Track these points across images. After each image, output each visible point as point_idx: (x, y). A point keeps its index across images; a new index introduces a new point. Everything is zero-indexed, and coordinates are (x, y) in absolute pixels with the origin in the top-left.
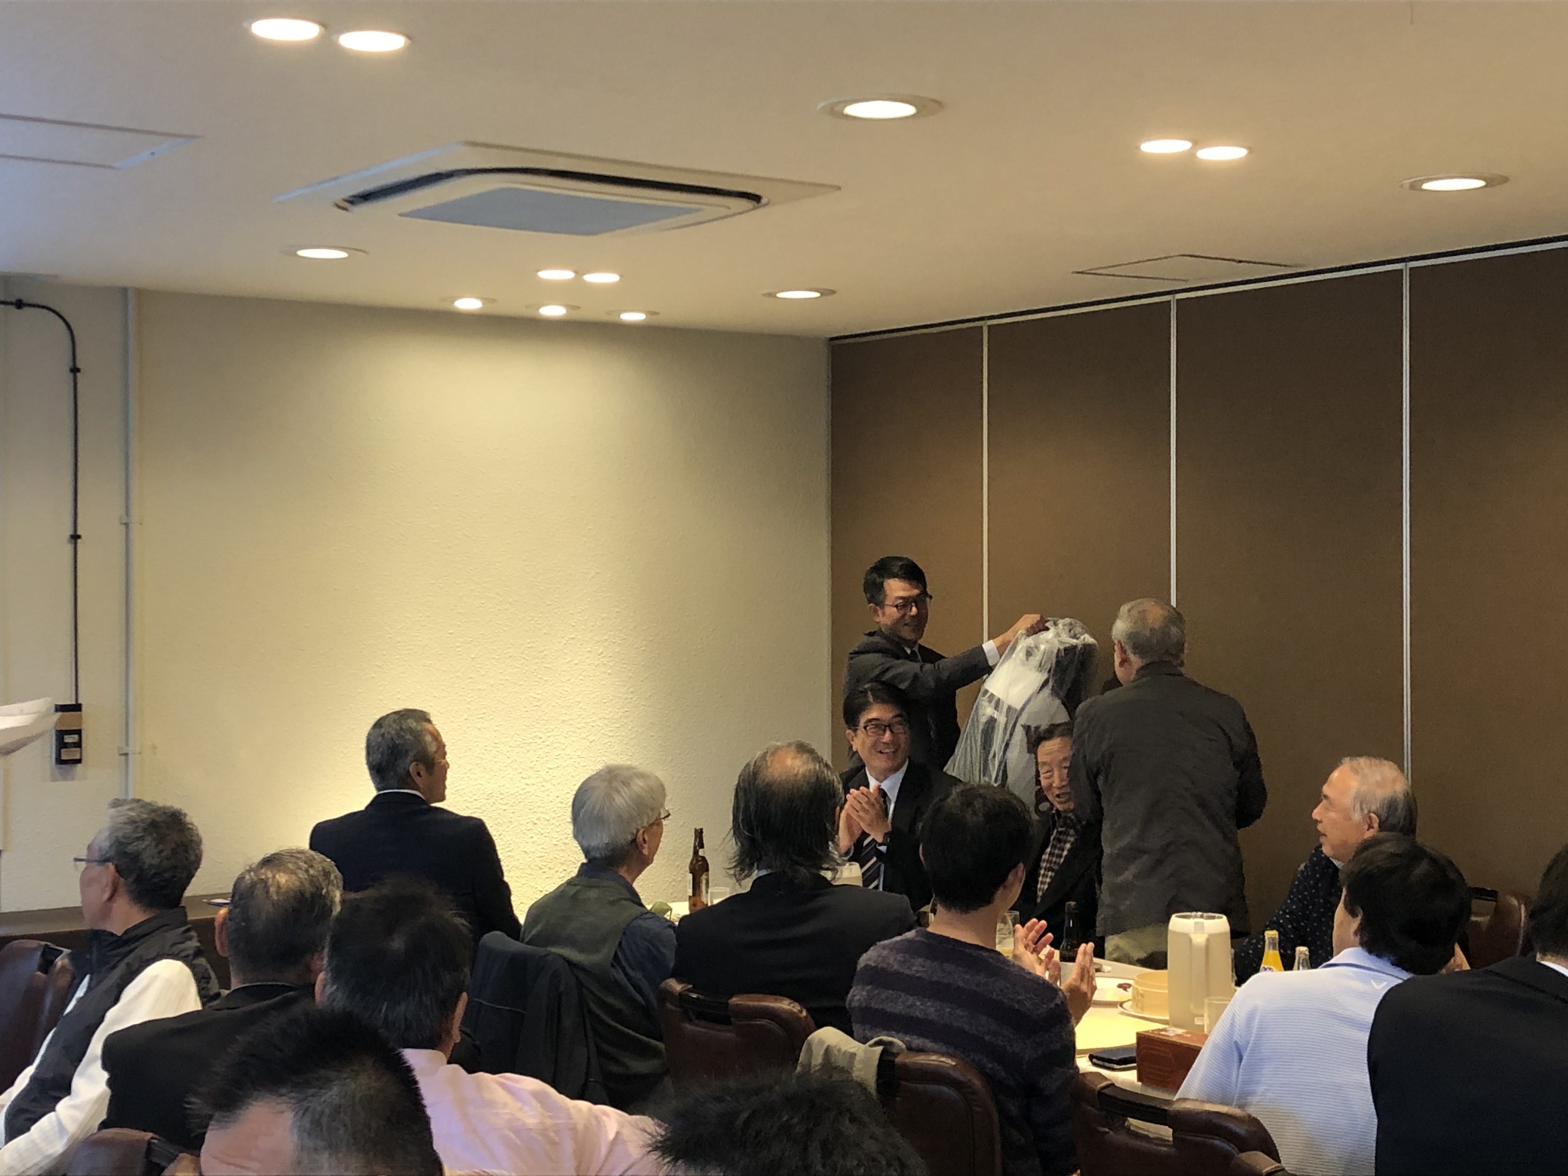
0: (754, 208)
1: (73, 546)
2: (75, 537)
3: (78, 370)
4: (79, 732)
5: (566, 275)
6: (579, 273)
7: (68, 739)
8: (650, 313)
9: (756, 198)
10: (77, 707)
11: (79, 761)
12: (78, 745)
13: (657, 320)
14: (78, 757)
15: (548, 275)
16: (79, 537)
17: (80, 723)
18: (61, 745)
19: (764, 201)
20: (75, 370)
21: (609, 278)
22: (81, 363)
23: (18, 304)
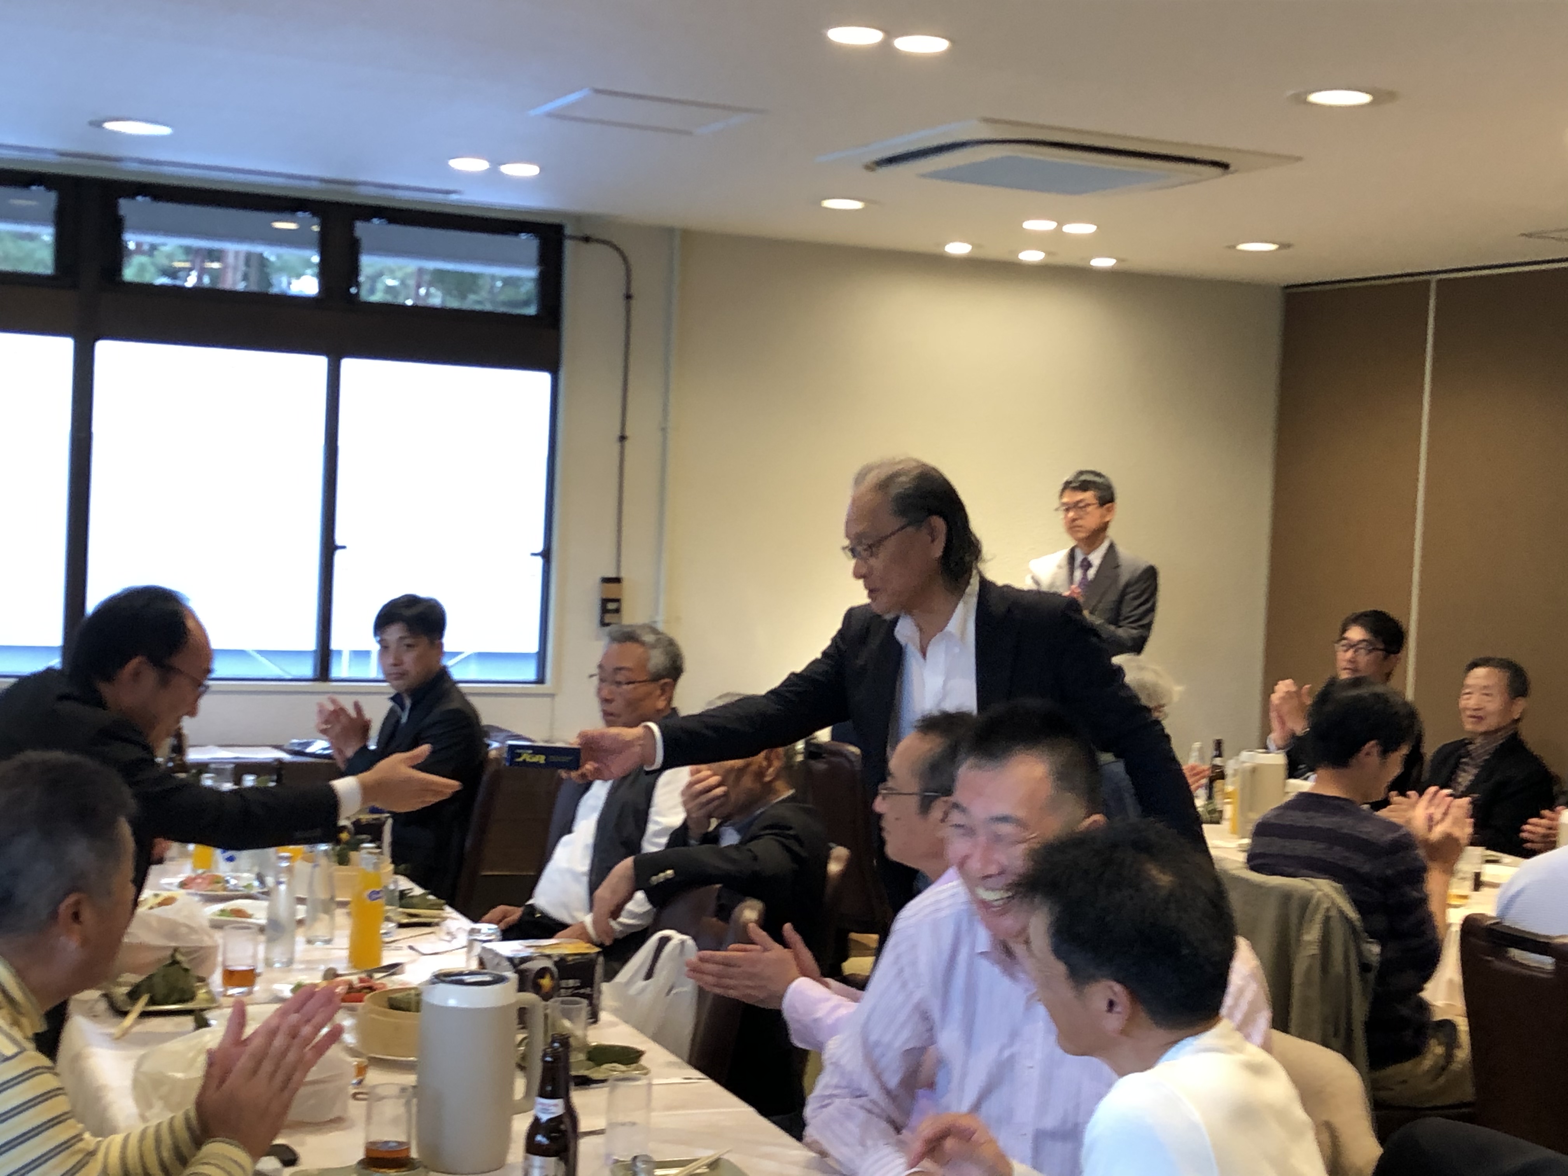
0: (1223, 175)
1: (620, 445)
2: (623, 438)
3: (633, 296)
4: (617, 600)
5: (1050, 225)
6: (1060, 224)
7: (611, 606)
8: (1119, 260)
9: (1225, 166)
10: (617, 580)
12: (617, 611)
13: (1125, 266)
15: (1032, 225)
16: (626, 438)
17: (620, 594)
18: (604, 611)
19: (1232, 169)
20: (628, 297)
21: (1086, 229)
22: (633, 291)
23: (587, 239)
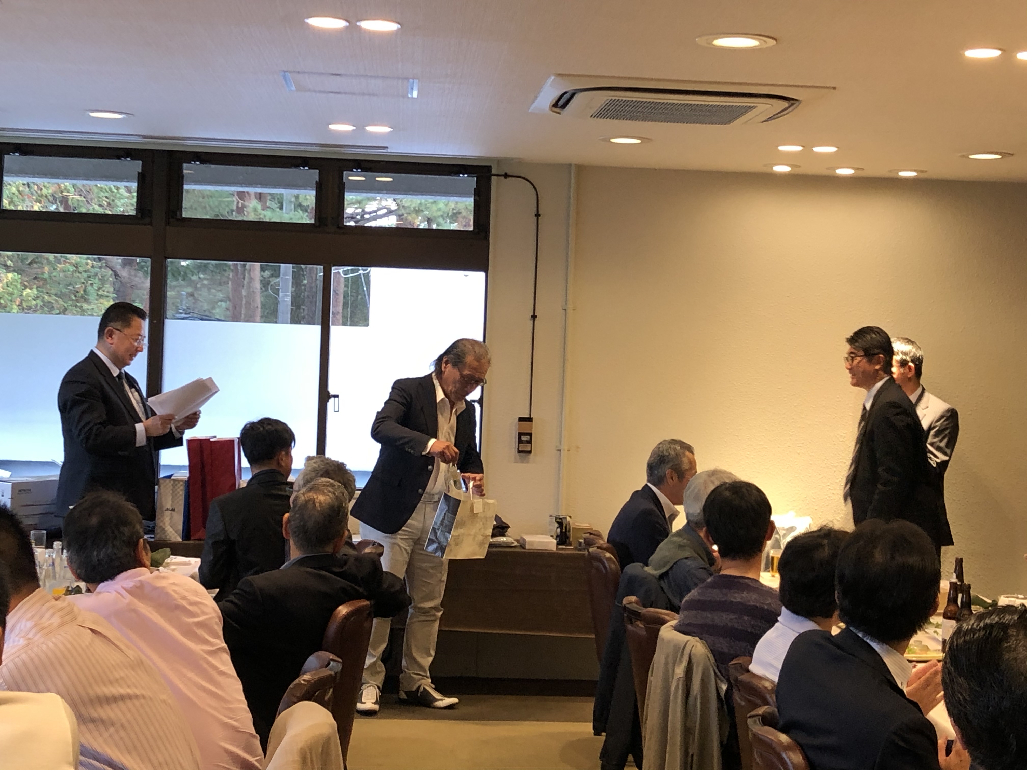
1: (532, 322)
2: (534, 317)
3: (540, 215)
4: (530, 435)
7: (524, 438)
10: (530, 419)
11: (530, 452)
12: (530, 442)
14: (529, 450)
15: (786, 149)
16: (536, 317)
17: (531, 430)
18: (520, 441)
20: (538, 215)
22: (541, 212)
23: (506, 176)
